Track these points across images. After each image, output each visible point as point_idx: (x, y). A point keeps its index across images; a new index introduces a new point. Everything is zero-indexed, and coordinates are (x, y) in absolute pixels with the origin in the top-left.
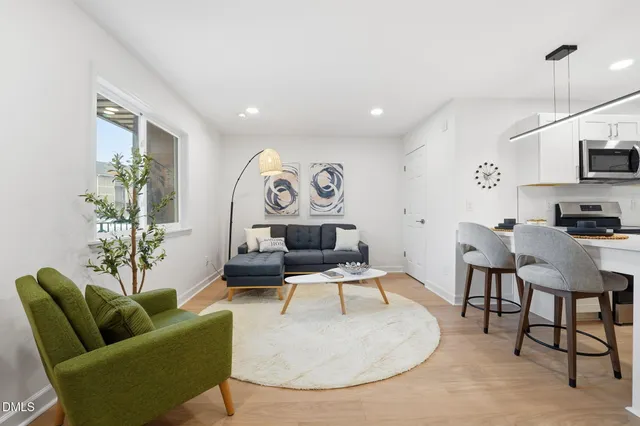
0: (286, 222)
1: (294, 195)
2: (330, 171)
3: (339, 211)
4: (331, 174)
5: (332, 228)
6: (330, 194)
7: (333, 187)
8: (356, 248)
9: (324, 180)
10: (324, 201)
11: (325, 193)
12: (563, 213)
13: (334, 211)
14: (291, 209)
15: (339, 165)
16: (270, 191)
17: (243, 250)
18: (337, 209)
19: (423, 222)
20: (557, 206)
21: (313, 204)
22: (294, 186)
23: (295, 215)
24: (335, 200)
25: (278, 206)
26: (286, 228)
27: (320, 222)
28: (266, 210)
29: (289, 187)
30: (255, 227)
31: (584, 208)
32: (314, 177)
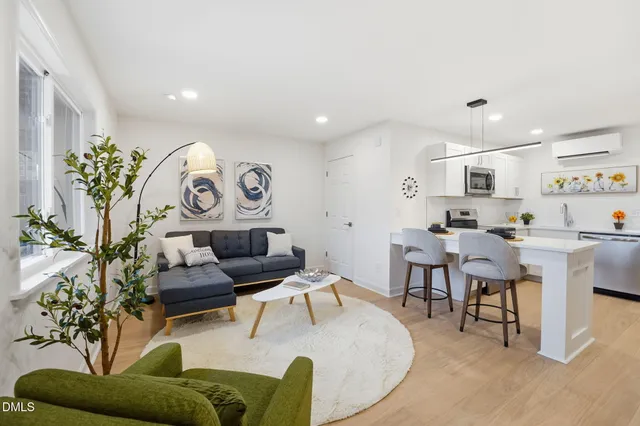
0: (209, 227)
1: (217, 196)
2: (258, 171)
3: (266, 214)
4: (259, 175)
5: (263, 232)
6: (257, 197)
7: (261, 189)
8: (290, 253)
9: (251, 181)
10: (252, 204)
11: (253, 195)
12: (452, 217)
13: (262, 214)
14: (214, 212)
15: (268, 166)
16: (188, 191)
17: (163, 267)
18: (266, 211)
19: (350, 225)
20: (448, 212)
21: (239, 206)
22: (218, 186)
23: (219, 218)
24: (263, 202)
25: (198, 209)
26: (211, 234)
27: (247, 227)
28: (183, 215)
29: (212, 187)
30: (169, 235)
31: (463, 213)
32: (241, 178)
